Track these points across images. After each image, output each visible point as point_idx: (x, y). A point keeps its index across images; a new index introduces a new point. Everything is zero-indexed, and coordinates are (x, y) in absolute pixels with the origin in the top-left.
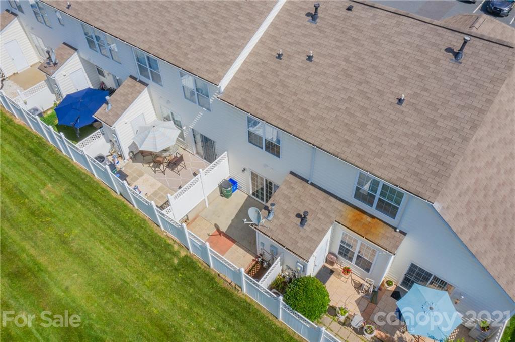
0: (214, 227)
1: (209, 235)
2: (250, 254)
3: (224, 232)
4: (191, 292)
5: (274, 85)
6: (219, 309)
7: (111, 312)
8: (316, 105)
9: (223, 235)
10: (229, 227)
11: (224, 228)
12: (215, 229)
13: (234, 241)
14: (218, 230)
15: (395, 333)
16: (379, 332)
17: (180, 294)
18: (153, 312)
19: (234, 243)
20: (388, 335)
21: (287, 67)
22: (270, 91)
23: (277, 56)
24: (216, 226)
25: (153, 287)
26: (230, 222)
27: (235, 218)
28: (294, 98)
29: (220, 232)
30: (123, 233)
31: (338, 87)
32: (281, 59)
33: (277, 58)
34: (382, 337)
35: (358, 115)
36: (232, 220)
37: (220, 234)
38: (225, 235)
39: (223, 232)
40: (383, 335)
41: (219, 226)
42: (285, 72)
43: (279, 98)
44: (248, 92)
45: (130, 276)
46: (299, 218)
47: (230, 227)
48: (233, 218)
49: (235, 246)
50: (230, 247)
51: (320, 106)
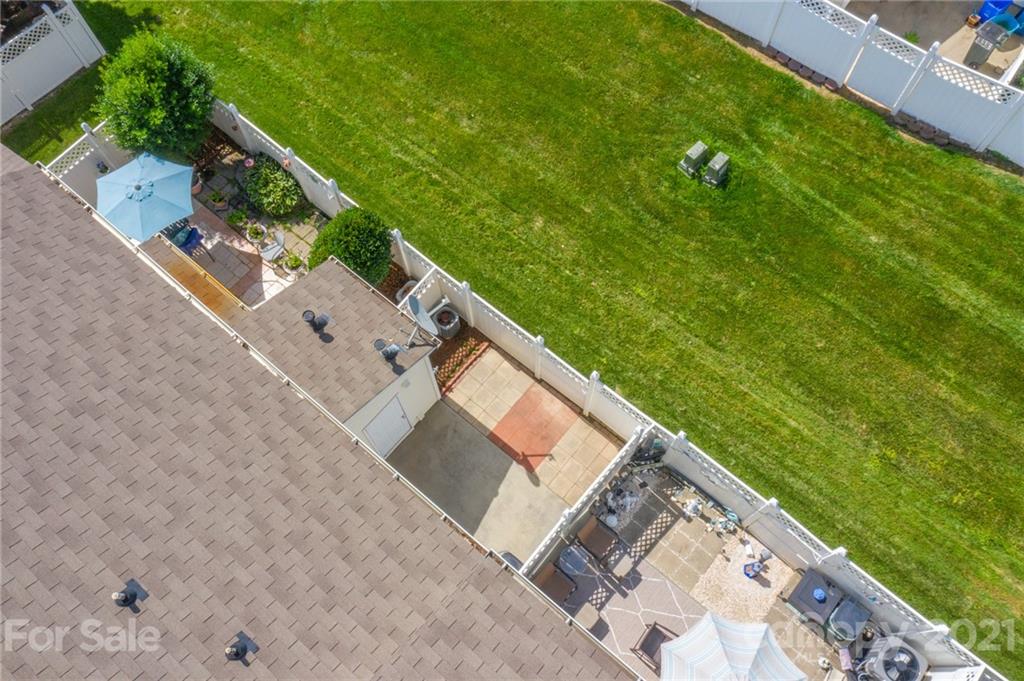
0: (541, 478)
1: (552, 458)
2: (457, 405)
3: (514, 463)
4: (578, 329)
5: (298, 540)
6: (520, 297)
7: (719, 273)
8: (185, 431)
9: (518, 454)
10: (504, 476)
11: (516, 471)
12: (538, 470)
13: (493, 438)
14: (530, 470)
15: (214, 247)
16: (241, 249)
17: (599, 325)
18: (644, 289)
19: (492, 433)
20: (227, 243)
21: (227, 590)
22: (314, 525)
23: (250, 656)
24: (536, 481)
25: (656, 340)
26: (502, 490)
27: (492, 500)
28: (242, 475)
29: (525, 461)
30: (755, 458)
31: (89, 457)
32: (241, 635)
33: (256, 649)
34: (240, 242)
35: (79, 363)
36: (496, 494)
37: (525, 456)
38: (512, 454)
39: (519, 462)
40: (236, 244)
41: (528, 480)
42: (244, 577)
43: (293, 490)
44: (390, 550)
45: (708, 359)
46: (328, 335)
47: (500, 477)
48: (495, 500)
49: (491, 425)
50: (501, 424)
51: (174, 423)
